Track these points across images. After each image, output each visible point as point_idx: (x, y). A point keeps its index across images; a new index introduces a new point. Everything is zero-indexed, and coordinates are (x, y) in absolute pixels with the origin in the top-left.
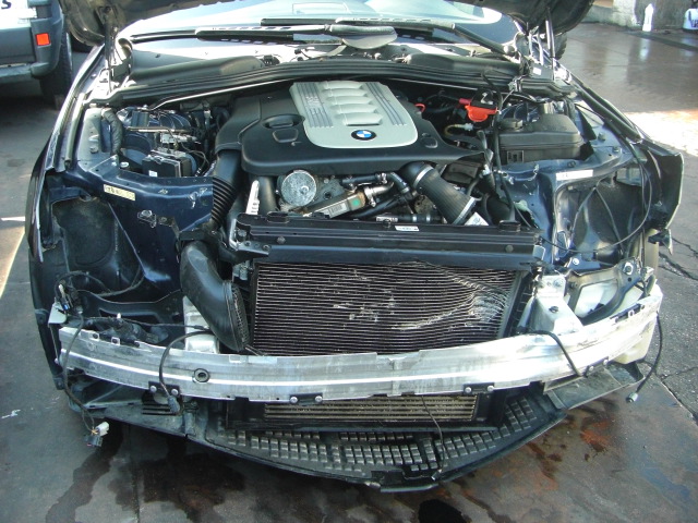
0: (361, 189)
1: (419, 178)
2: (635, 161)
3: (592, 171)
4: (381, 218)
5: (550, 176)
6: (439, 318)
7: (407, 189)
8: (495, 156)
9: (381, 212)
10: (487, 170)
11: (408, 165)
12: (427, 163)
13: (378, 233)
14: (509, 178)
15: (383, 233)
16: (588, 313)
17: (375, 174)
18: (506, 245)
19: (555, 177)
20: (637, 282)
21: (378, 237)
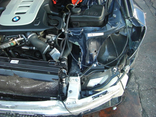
1: (29, 37)
3: (103, 33)
4: (23, 48)
6: (36, 86)
7: (27, 41)
9: (23, 46)
11: (26, 32)
12: (33, 32)
13: (4, 63)
14: (71, 34)
15: (6, 64)
16: (94, 86)
17: (16, 35)
18: (48, 72)
19: (87, 35)
20: (118, 75)
21: (4, 65)
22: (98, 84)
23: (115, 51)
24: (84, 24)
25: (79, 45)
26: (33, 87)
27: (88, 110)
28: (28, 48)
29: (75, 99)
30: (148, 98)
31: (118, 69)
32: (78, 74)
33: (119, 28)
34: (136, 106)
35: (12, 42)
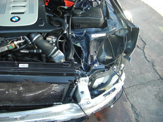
0: (13, 42)
2: (123, 28)
3: (105, 34)
4: (22, 51)
5: (89, 35)
6: (41, 92)
7: (30, 43)
8: (69, 26)
9: (22, 49)
10: (65, 32)
12: (38, 33)
13: (11, 68)
14: (74, 35)
15: (13, 68)
16: (98, 86)
17: (17, 37)
18: (64, 73)
19: (91, 36)
20: (117, 73)
21: (11, 70)
22: (102, 83)
23: (112, 51)
24: (85, 26)
25: (81, 47)
26: (38, 93)
27: (98, 109)
28: (28, 52)
29: (89, 99)
30: (133, 94)
31: (117, 68)
32: (86, 74)
33: (118, 29)
34: (125, 102)
35: (11, 45)
